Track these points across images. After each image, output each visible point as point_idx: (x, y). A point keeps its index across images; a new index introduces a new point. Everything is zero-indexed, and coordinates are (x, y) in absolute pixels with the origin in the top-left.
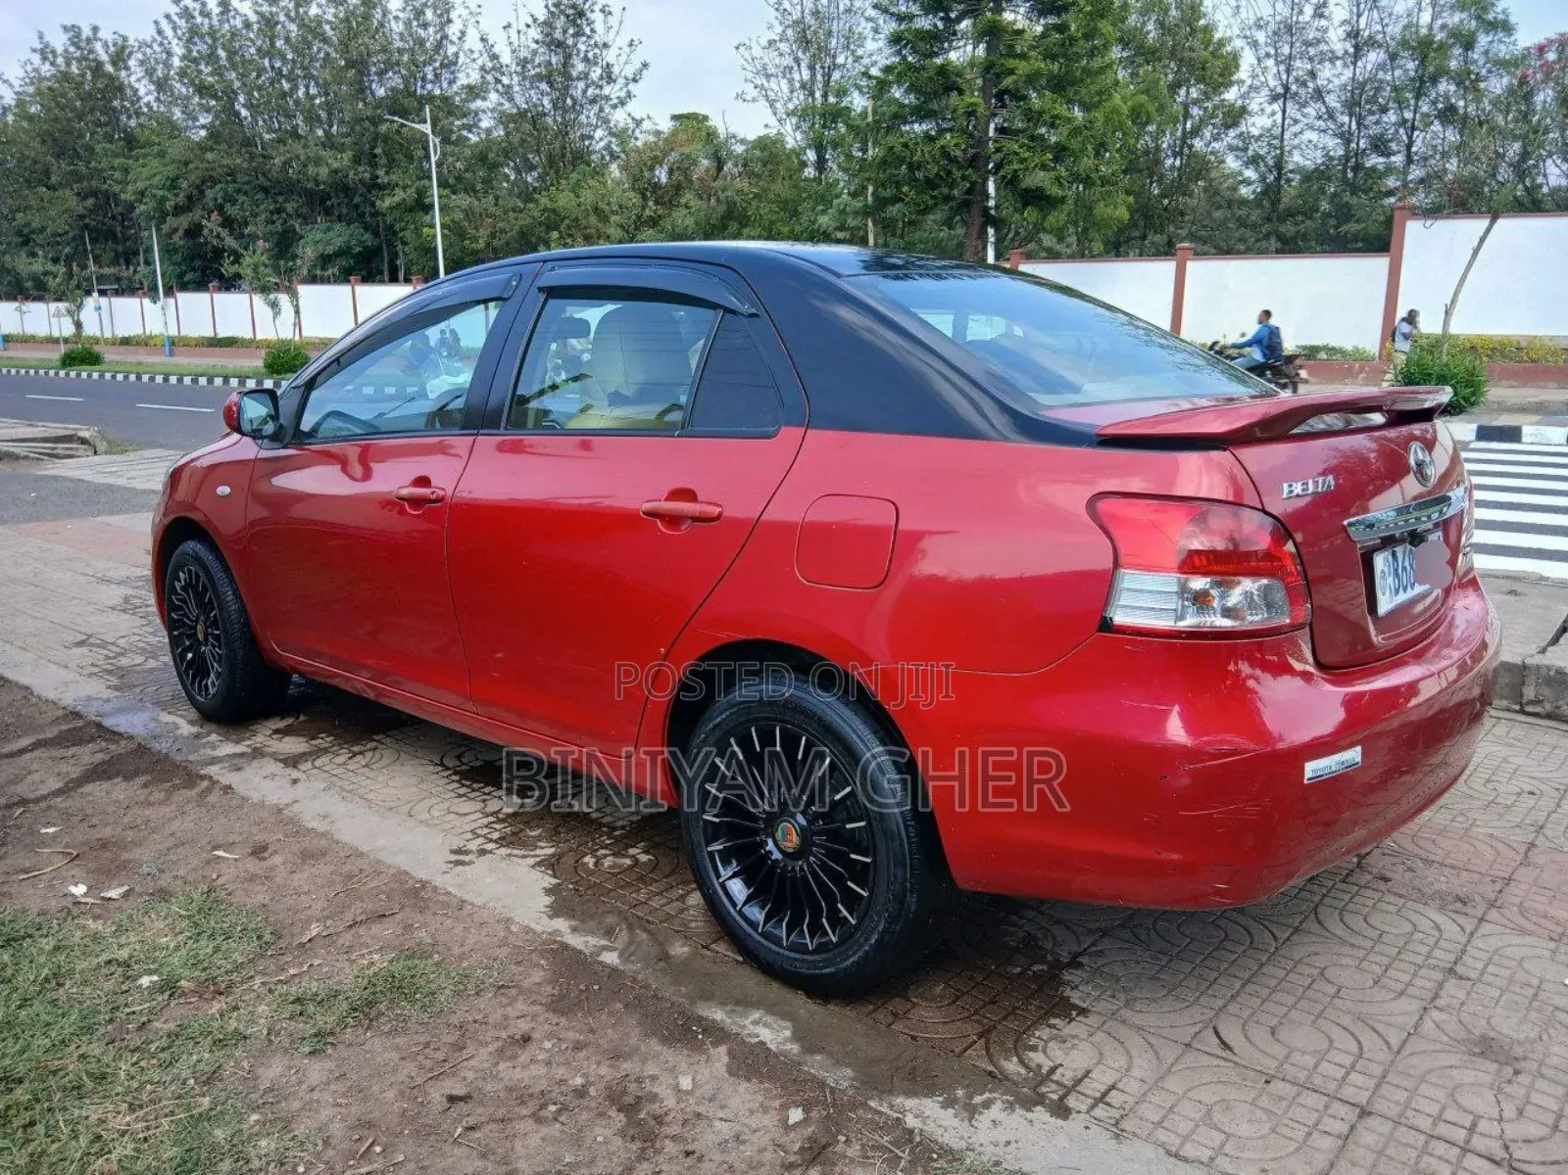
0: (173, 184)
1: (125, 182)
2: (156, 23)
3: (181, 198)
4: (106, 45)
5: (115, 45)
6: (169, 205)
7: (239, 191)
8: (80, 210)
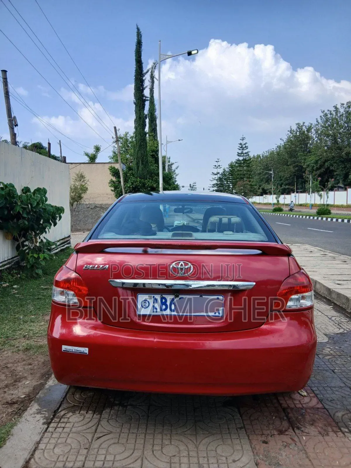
0: (316, 162)
1: (304, 163)
2: (317, 119)
3: (318, 166)
4: (306, 127)
5: (308, 126)
6: (315, 168)
7: (334, 163)
8: (294, 171)
